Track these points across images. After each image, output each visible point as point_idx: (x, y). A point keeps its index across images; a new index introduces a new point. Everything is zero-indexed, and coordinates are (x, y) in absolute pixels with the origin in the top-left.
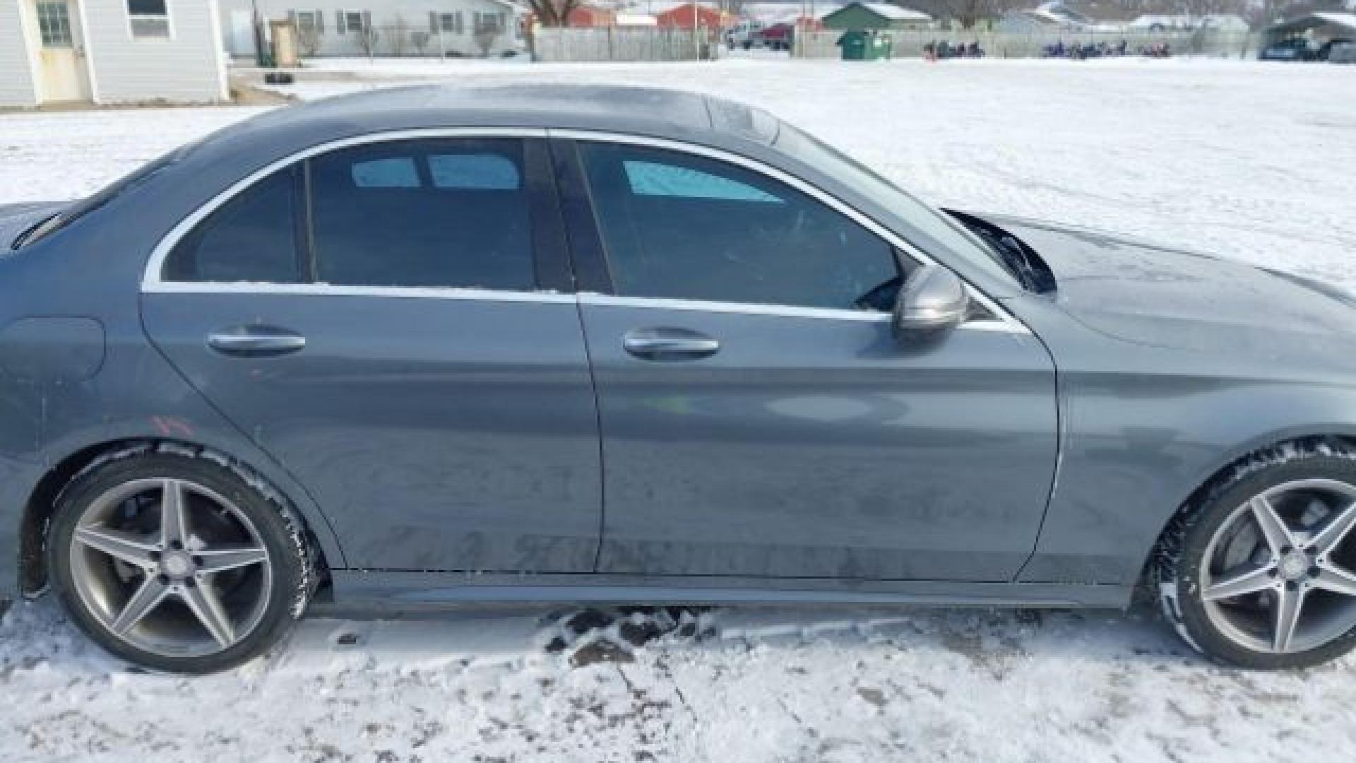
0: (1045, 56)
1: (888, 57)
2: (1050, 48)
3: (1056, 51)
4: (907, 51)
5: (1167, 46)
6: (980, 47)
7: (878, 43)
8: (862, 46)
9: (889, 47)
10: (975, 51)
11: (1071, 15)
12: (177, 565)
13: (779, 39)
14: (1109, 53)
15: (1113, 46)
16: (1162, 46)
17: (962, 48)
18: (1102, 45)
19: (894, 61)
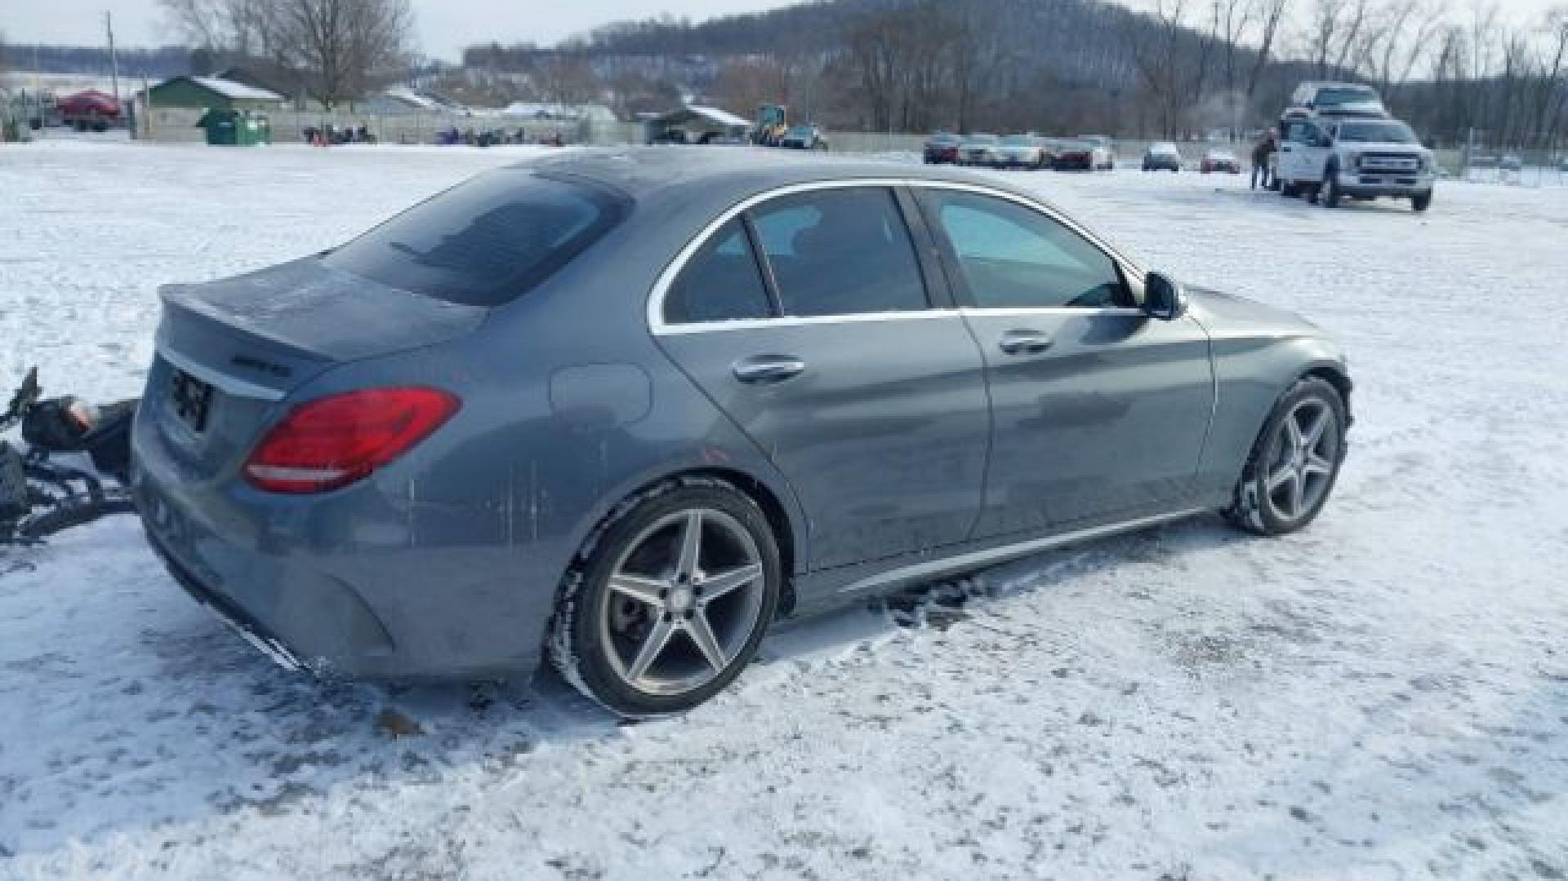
0: (439, 143)
1: (268, 142)
2: (443, 134)
3: (452, 138)
4: (287, 137)
5: (559, 136)
6: (370, 132)
7: (252, 125)
8: (233, 129)
9: (267, 130)
10: (365, 136)
11: (439, 100)
12: (681, 598)
13: (85, 117)
14: (508, 141)
15: (511, 134)
16: (554, 135)
17: (349, 133)
18: (500, 132)
19: (275, 146)
